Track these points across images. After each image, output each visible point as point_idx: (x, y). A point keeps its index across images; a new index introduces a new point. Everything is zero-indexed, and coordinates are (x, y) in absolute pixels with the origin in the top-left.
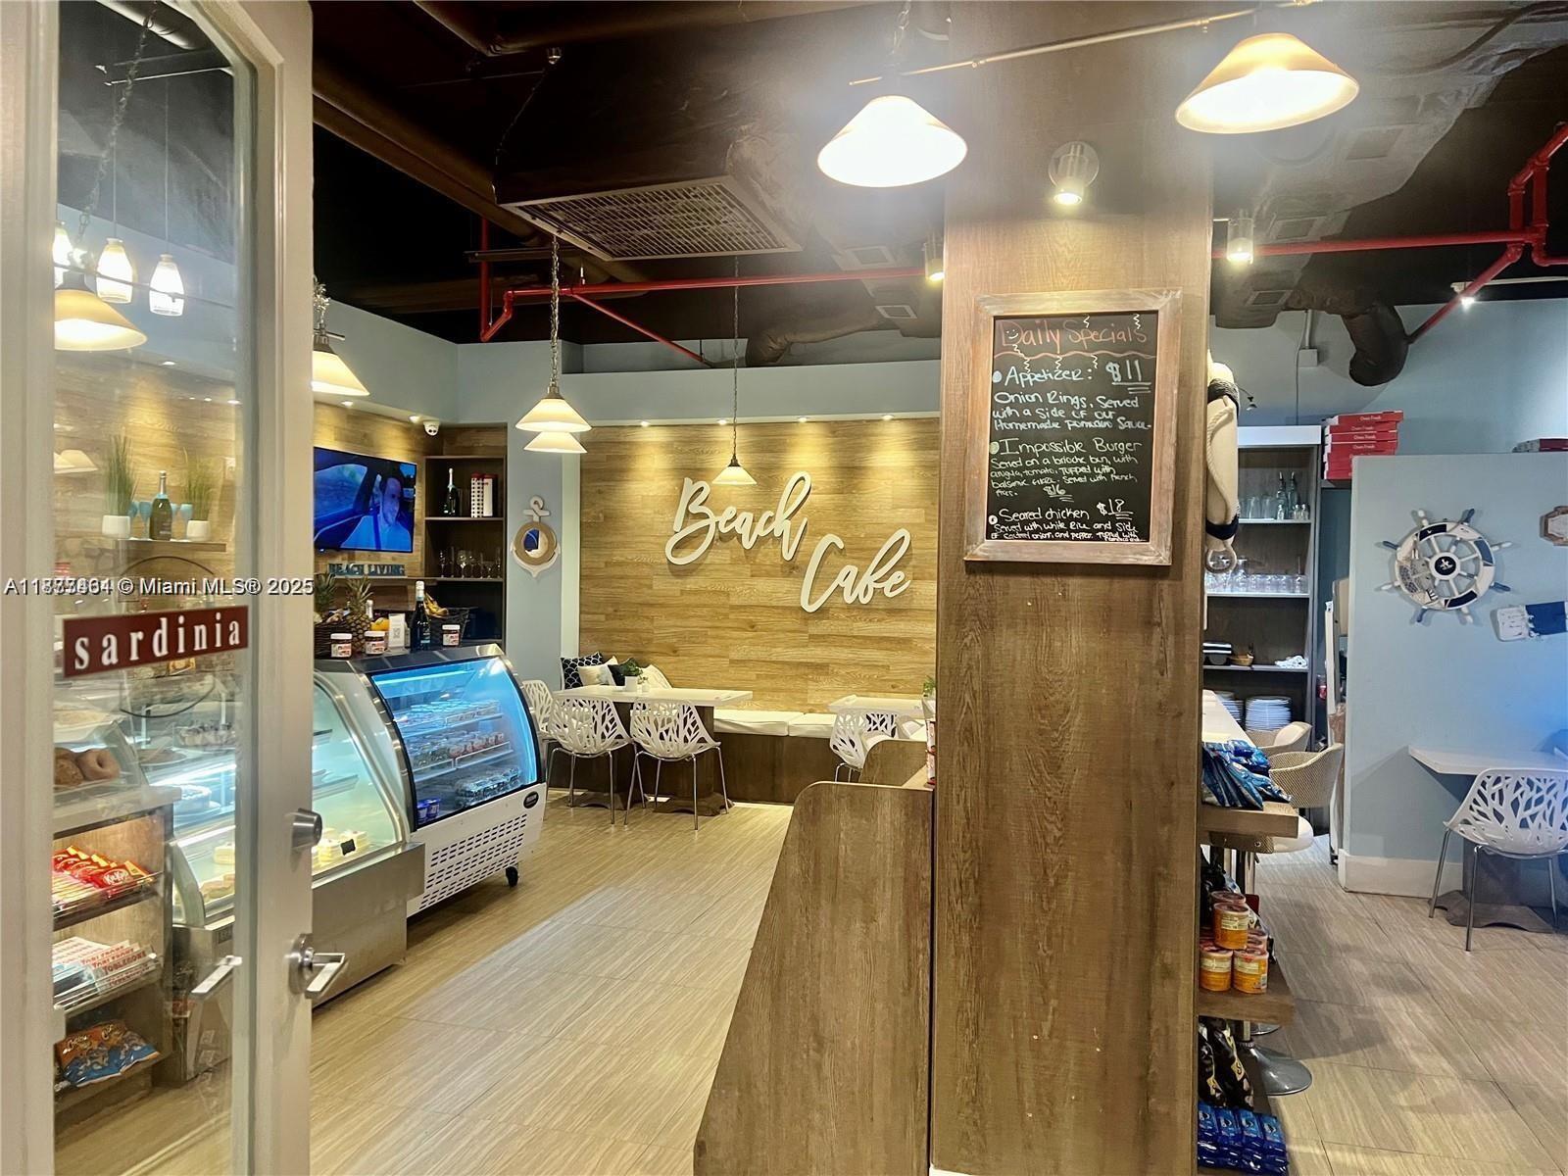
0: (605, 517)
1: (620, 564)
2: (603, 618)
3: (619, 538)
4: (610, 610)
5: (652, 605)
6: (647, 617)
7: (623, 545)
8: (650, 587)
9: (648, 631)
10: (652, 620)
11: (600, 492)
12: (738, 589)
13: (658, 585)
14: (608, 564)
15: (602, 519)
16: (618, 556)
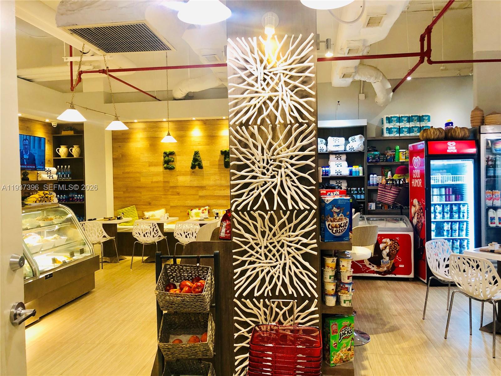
0: (122, 156)
1: (128, 173)
2: (122, 193)
3: (127, 163)
4: (125, 190)
5: (140, 187)
6: (139, 192)
7: (129, 166)
8: (140, 181)
9: (140, 197)
10: (141, 193)
11: (120, 147)
12: (173, 180)
13: (143, 180)
14: (123, 173)
15: (121, 156)
16: (127, 170)
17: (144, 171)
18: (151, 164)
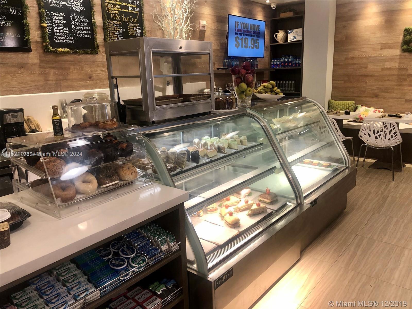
0: (346, 38)
1: (352, 58)
2: (342, 82)
3: (352, 47)
4: (346, 78)
5: (366, 76)
7: (354, 49)
8: (366, 68)
10: (366, 82)
13: (371, 67)
14: (346, 59)
15: (344, 39)
16: (351, 55)
17: (374, 56)
18: (384, 46)
